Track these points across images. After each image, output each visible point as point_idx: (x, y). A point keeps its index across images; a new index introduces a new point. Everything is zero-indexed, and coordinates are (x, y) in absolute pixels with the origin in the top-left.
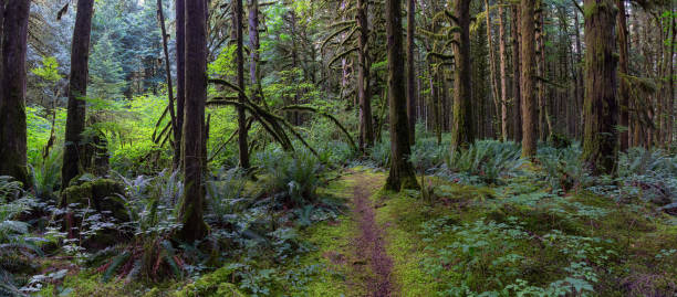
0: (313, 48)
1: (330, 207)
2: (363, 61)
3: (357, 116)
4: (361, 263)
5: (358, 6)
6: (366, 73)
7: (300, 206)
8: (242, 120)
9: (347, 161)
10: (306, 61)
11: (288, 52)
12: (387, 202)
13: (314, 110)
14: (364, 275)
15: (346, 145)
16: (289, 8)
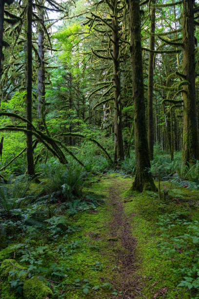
0: (83, 97)
1: (91, 201)
2: (117, 106)
3: (113, 140)
4: (114, 240)
5: (114, 73)
6: (119, 113)
7: (70, 200)
8: (29, 142)
9: (106, 170)
10: (78, 105)
11: (65, 99)
12: (133, 199)
13: (83, 136)
14: (116, 248)
15: (105, 159)
16: (67, 71)
